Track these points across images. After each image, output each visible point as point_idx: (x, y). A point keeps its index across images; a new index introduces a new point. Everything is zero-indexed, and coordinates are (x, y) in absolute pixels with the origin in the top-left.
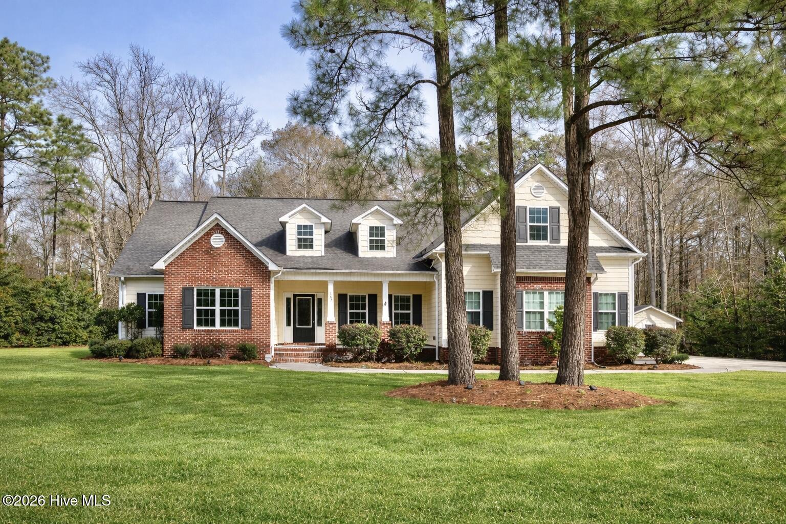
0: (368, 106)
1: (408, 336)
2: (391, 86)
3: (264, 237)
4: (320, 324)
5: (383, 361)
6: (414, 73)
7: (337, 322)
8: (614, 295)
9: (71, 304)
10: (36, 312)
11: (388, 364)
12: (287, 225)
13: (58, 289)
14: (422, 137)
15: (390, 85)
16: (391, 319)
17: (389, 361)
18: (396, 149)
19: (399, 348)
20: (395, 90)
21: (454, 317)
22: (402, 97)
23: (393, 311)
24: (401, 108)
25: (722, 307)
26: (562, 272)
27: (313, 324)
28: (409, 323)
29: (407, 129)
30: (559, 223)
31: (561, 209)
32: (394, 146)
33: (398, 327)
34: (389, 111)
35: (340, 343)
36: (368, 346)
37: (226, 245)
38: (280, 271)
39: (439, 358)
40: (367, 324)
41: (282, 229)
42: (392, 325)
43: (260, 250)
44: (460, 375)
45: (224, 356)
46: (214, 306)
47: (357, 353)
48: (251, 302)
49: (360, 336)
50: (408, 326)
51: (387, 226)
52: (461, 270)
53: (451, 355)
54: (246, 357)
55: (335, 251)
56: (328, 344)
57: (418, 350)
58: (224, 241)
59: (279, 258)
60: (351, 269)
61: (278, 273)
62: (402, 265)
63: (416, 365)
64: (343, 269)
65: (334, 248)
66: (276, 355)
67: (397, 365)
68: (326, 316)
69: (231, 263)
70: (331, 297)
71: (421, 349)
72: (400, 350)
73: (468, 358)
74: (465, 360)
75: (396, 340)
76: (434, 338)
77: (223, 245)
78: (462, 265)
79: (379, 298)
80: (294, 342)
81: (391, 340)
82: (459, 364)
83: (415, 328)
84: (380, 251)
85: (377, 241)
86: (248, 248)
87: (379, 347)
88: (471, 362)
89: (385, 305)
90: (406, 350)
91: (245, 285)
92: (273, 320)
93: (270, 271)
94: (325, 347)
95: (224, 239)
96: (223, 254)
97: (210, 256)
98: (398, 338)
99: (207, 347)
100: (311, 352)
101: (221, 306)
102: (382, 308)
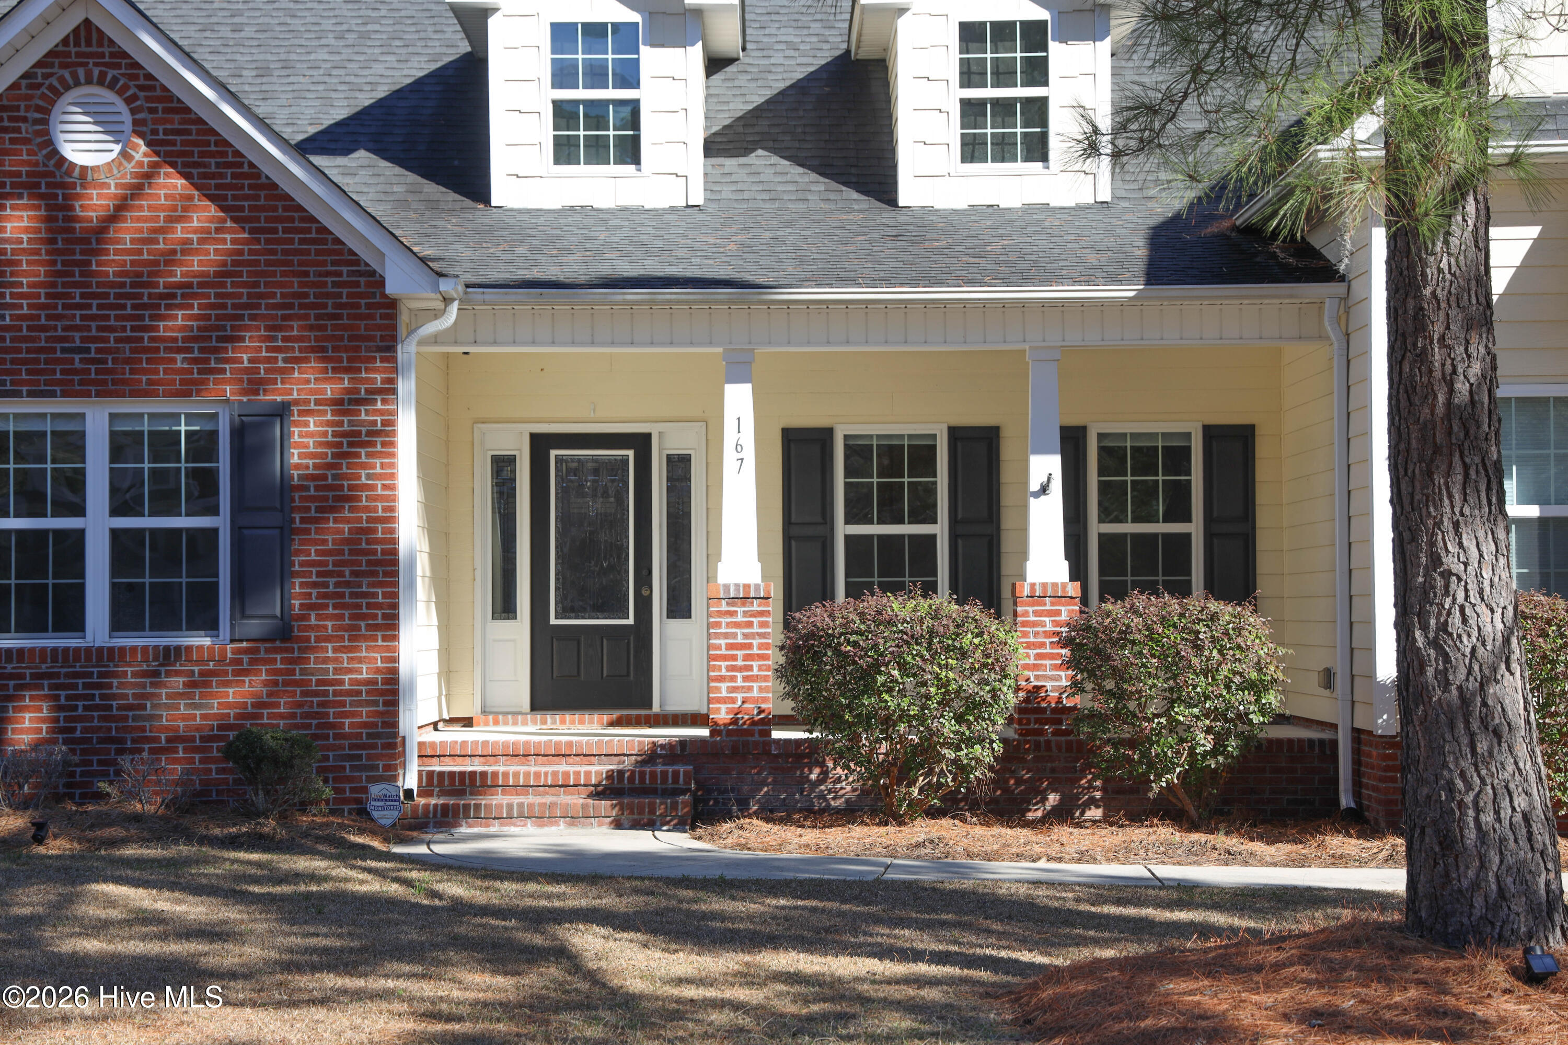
1: (1172, 664)
3: (365, 99)
4: (679, 606)
5: (1036, 813)
7: (776, 590)
11: (1062, 832)
12: (494, 24)
16: (1078, 572)
19: (1127, 732)
21: (1436, 560)
23: (1096, 528)
27: (644, 605)
28: (1182, 590)
33: (1116, 609)
35: (787, 707)
36: (949, 727)
37: (141, 151)
38: (447, 301)
39: (1357, 795)
40: (943, 599)
41: (464, 47)
42: (1084, 600)
43: (332, 173)
44: (1478, 901)
45: (132, 795)
46: (79, 510)
47: (885, 769)
48: (286, 487)
49: (902, 666)
50: (1175, 606)
51: (1060, 14)
52: (1483, 277)
53: (1421, 781)
54: (260, 799)
55: (767, 175)
56: (722, 715)
57: (1232, 745)
58: (128, 126)
59: (451, 224)
60: (853, 282)
61: (437, 314)
62: (1140, 251)
63: (1221, 840)
64: (803, 282)
65: (760, 159)
66: (430, 782)
67: (1111, 837)
68: (713, 556)
69: (170, 258)
70: (738, 447)
71: (1247, 740)
72: (1132, 744)
73: (1521, 802)
74: (1506, 813)
75: (1110, 685)
76: (1328, 679)
77: (124, 154)
78: (1482, 246)
79: (1008, 451)
80: (536, 706)
81: (1077, 687)
82: (1471, 834)
83: (1214, 617)
84: (1020, 166)
85: (1004, 108)
86: (266, 169)
87: (1011, 734)
88: (1537, 828)
89: (1044, 489)
90: (1166, 746)
91: (255, 385)
92: (412, 585)
93: (393, 304)
94: (704, 732)
95: (127, 117)
96: (121, 207)
97: (48, 219)
98: (1119, 674)
99: (36, 746)
100: (628, 763)
101: (115, 512)
102: (1025, 508)
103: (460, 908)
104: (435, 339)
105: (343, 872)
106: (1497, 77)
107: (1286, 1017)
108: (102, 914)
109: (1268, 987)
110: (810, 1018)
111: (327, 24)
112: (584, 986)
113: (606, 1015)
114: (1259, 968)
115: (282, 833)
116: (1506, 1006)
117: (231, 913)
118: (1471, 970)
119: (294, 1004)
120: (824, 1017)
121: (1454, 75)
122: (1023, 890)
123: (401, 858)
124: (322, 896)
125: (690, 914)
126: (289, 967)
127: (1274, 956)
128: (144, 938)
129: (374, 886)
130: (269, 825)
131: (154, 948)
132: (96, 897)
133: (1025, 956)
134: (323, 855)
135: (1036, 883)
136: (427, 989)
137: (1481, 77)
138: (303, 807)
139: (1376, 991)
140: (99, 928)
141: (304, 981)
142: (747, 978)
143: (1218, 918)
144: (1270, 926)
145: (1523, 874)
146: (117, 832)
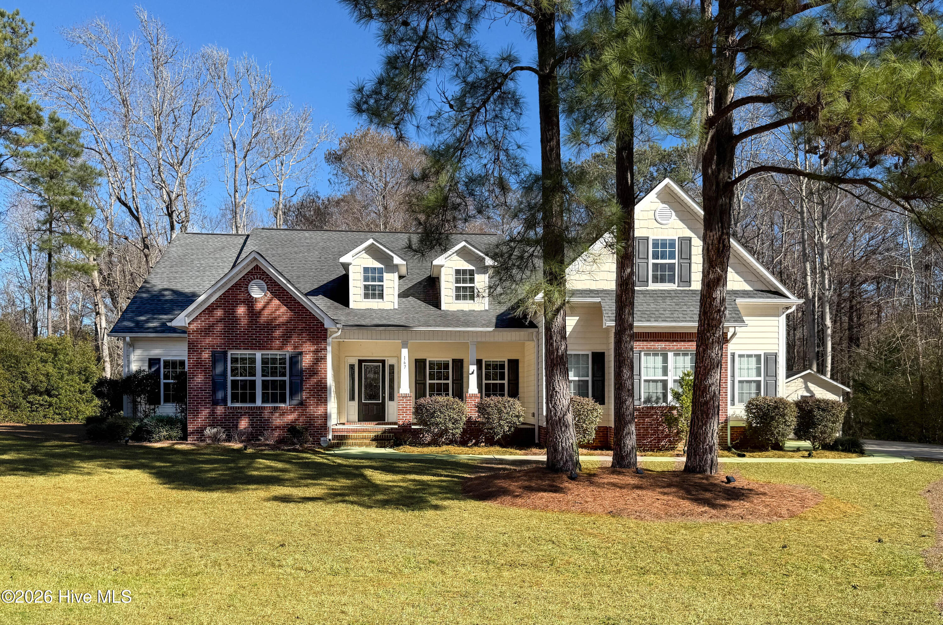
0: (452, 102)
1: (500, 412)
2: (480, 75)
3: (322, 284)
4: (392, 398)
5: (470, 444)
6: (510, 55)
7: (413, 395)
8: (758, 357)
9: (71, 372)
10: (28, 382)
11: (476, 448)
12: (350, 267)
13: (55, 353)
14: (519, 147)
15: (479, 73)
16: (480, 391)
17: (476, 444)
18: (485, 165)
19: (490, 427)
20: (485, 79)
21: (554, 389)
22: (494, 90)
23: (484, 382)
24: (493, 106)
25: (904, 373)
26: (692, 325)
27: (384, 398)
28: (502, 395)
29: (500, 135)
30: (690, 259)
31: (693, 240)
32: (484, 161)
33: (488, 399)
34: (478, 110)
35: (415, 421)
36: (450, 425)
37: (269, 294)
38: (339, 329)
39: (539, 440)
40: (450, 398)
41: (344, 272)
42: (481, 398)
43: (314, 301)
44: (562, 463)
45: (267, 440)
46: (255, 375)
47: (436, 434)
48: (302, 371)
49: (440, 412)
50: (500, 399)
51: (477, 268)
52: (564, 327)
53: (550, 437)
54: (295, 440)
55: (412, 302)
56: (401, 423)
57: (513, 429)
58: (266, 289)
59: (340, 312)
60: (430, 326)
61: (336, 332)
62: (494, 320)
63: (510, 450)
64: (419, 326)
65: (410, 298)
66: (335, 437)
67: (486, 449)
68: (399, 387)
69: (275, 319)
70: (405, 363)
71: (516, 428)
72: (491, 429)
73: (571, 441)
74: (568, 443)
75: (486, 416)
76: (533, 415)
77: (265, 295)
78: (564, 320)
79: (465, 365)
80: (359, 420)
81: (479, 417)
82: (560, 448)
83: (509, 401)
84: (468, 301)
85: (465, 288)
86: (297, 299)
87: (465, 427)
88: (574, 446)
89: (473, 373)
90: (498, 430)
91: (295, 347)
92: (330, 393)
93: (326, 330)
94: (397, 426)
95: (266, 287)
96: (264, 307)
97: (248, 309)
98: (488, 414)
99: (245, 429)
100: (379, 433)
101: (263, 376)
102: (468, 377)
103: (340, 465)
104: (336, 338)
105: (314, 457)
106: (568, 286)
107: (520, 488)
108: (258, 466)
109: (516, 482)
110: (417, 489)
111: (313, 267)
112: (366, 482)
113: (371, 489)
114: (515, 477)
115: (301, 449)
116: (567, 484)
117: (288, 466)
118: (559, 477)
119: (300, 486)
120: (420, 489)
121: (555, 283)
122: (466, 461)
123: (327, 454)
124: (309, 462)
125: (392, 466)
126: (301, 478)
127: (518, 475)
128: (267, 471)
129: (321, 460)
130: (298, 447)
131: (270, 474)
132: (257, 462)
133: (465, 475)
134: (310, 453)
135: (469, 459)
136: (331, 483)
137: (564, 285)
138: (306, 443)
139: (540, 482)
140: (258, 469)
141: (303, 481)
142: (403, 481)
143: (508, 467)
144: (518, 468)
145: (571, 456)
146: (264, 448)
